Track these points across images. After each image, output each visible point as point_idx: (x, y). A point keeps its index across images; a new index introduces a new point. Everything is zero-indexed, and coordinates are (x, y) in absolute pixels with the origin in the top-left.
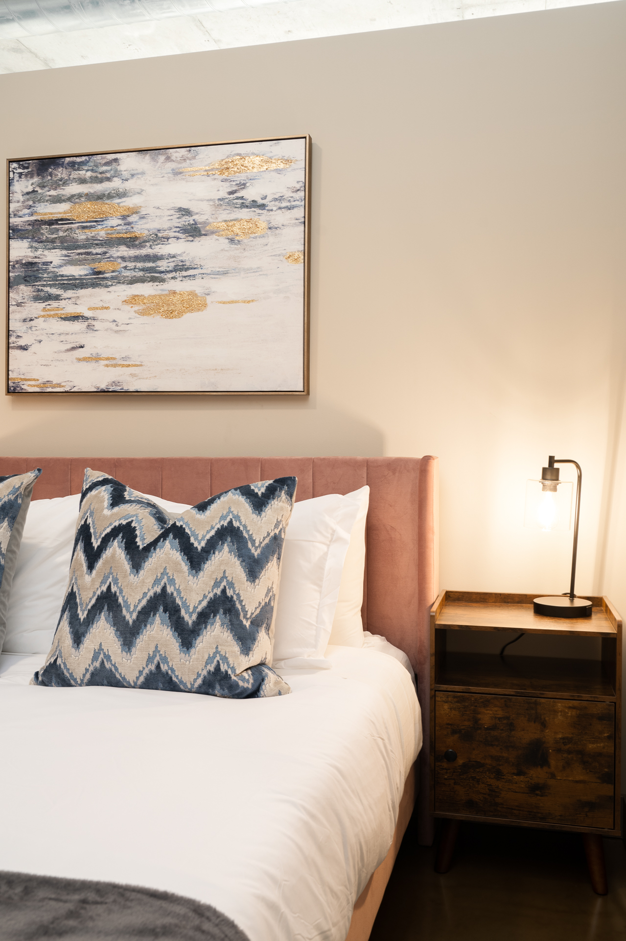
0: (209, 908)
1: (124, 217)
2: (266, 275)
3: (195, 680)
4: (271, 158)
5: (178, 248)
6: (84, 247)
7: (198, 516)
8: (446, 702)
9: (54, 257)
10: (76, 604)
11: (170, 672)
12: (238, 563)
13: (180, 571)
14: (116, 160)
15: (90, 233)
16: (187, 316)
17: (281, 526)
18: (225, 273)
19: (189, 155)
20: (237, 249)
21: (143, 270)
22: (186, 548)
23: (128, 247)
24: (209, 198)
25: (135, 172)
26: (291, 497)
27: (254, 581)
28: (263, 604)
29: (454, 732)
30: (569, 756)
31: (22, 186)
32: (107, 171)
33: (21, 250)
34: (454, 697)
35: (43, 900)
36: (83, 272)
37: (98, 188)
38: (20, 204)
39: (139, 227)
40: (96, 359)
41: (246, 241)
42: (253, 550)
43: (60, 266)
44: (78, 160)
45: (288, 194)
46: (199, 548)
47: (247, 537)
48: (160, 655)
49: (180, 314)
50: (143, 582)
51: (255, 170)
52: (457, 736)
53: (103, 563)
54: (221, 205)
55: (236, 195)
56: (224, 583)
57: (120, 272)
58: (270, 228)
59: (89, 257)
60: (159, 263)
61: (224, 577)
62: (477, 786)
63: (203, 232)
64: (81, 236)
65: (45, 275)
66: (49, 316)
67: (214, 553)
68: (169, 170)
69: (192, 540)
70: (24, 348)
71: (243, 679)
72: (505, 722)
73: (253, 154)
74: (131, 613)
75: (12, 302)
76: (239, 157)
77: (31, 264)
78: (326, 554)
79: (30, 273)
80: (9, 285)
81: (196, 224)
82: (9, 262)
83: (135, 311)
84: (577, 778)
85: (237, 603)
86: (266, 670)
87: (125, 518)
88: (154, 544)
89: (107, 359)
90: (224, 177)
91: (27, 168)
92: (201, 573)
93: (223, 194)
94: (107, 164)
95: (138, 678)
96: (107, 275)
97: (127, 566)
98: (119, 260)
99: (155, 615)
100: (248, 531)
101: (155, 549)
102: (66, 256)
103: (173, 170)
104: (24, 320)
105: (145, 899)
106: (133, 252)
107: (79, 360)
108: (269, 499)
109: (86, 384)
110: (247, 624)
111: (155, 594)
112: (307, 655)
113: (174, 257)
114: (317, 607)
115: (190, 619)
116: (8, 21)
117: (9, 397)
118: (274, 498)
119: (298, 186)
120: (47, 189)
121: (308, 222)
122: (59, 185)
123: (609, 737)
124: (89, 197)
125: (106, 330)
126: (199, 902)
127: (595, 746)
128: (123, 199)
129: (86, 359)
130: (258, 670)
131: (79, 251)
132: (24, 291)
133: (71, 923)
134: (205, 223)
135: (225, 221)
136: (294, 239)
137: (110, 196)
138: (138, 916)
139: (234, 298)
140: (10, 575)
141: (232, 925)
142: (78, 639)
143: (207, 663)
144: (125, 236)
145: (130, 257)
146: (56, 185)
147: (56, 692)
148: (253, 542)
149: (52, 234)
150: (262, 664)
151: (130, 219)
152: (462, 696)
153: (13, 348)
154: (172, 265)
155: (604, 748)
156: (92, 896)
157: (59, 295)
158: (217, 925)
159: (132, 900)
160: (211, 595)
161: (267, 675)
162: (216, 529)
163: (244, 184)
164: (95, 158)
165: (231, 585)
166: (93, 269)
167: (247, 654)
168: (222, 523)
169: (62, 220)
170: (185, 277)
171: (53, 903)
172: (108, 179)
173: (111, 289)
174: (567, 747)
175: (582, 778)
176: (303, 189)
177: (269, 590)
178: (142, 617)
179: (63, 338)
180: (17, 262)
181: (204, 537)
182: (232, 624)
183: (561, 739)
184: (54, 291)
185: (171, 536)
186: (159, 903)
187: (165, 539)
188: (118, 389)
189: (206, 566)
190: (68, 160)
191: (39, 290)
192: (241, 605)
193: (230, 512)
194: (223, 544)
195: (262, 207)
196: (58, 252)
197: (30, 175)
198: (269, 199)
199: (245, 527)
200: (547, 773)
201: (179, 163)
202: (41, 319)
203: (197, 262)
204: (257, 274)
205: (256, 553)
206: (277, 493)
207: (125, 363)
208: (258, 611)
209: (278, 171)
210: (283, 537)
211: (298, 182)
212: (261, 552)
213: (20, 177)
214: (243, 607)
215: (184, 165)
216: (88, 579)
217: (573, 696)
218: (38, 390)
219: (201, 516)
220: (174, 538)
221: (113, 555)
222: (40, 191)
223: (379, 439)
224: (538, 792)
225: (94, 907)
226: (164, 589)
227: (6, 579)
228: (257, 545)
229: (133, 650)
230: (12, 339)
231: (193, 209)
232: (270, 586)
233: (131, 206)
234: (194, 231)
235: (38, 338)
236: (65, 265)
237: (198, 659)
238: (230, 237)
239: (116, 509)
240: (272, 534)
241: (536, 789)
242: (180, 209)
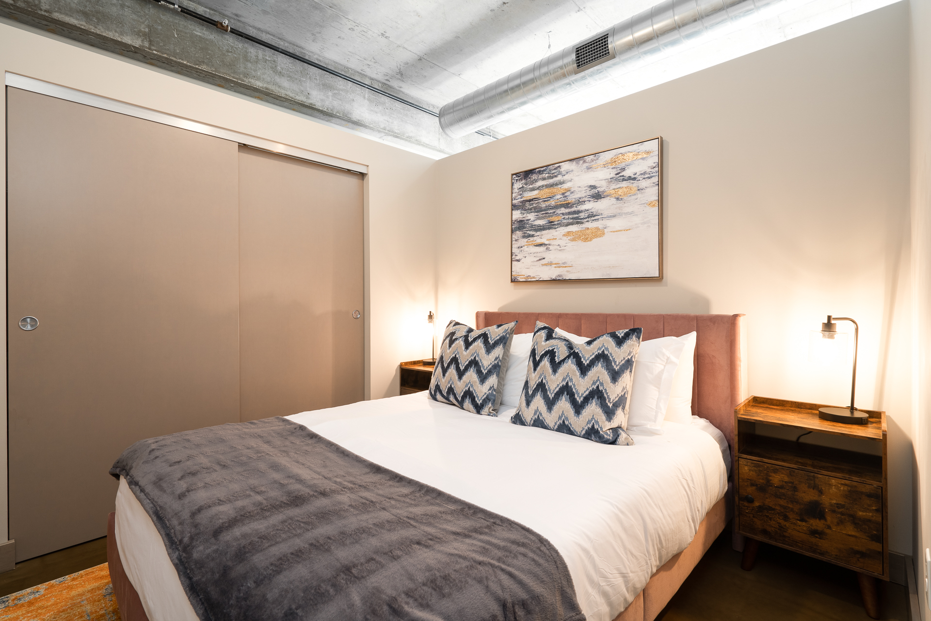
0: (546, 541)
1: (563, 194)
2: (637, 215)
3: (582, 431)
4: (639, 153)
5: (590, 206)
6: (545, 210)
7: (587, 347)
8: (747, 466)
9: (531, 216)
10: (528, 386)
11: (569, 425)
12: (606, 373)
13: (575, 375)
14: (559, 166)
15: (547, 203)
16: (594, 240)
17: (632, 354)
18: (614, 216)
19: (595, 158)
20: (620, 203)
21: (572, 219)
22: (579, 364)
23: (565, 208)
24: (605, 178)
25: (568, 171)
26: (639, 339)
27: (615, 383)
28: (620, 395)
29: (752, 485)
30: (842, 517)
31: (518, 185)
32: (555, 173)
33: (517, 215)
34: (752, 463)
35: (479, 518)
36: (544, 223)
37: (551, 181)
38: (517, 194)
39: (570, 197)
40: (550, 264)
41: (625, 198)
42: (615, 367)
43: (534, 221)
44: (542, 169)
45: (649, 170)
46: (586, 364)
47: (612, 359)
48: (565, 416)
49: (591, 240)
50: (557, 379)
51: (630, 160)
52: (754, 488)
53: (540, 368)
54: (612, 181)
55: (619, 175)
56: (598, 383)
57: (561, 221)
58: (638, 190)
59: (547, 215)
60: (580, 214)
61: (598, 380)
62: (769, 521)
63: (602, 196)
64: (543, 205)
65: (528, 226)
66: (529, 245)
67: (593, 367)
68: (585, 167)
69: (582, 360)
70: (518, 261)
71: (607, 434)
72: (790, 485)
73: (629, 152)
74: (551, 394)
75: (513, 240)
76: (621, 155)
77: (521, 221)
78: (663, 370)
79: (521, 225)
80: (512, 232)
81: (599, 192)
82: (512, 221)
83: (569, 240)
84: (850, 533)
85: (605, 394)
86: (621, 431)
87: (551, 347)
88: (563, 361)
89: (556, 264)
90: (613, 166)
91: (520, 176)
92: (586, 377)
93: (613, 175)
94: (555, 169)
95: (554, 426)
96: (555, 223)
97: (550, 371)
98: (561, 215)
99: (562, 396)
100: (612, 357)
101: (563, 363)
102: (537, 216)
103: (587, 167)
104: (519, 248)
105: (519, 529)
106: (567, 210)
107: (543, 265)
108: (626, 339)
109: (546, 277)
110: (610, 405)
111: (563, 385)
112: (649, 426)
113: (588, 210)
114: (656, 399)
115: (580, 400)
116: (515, 108)
117: (513, 284)
118: (628, 339)
119: (654, 165)
120: (528, 185)
121: (661, 184)
122: (533, 183)
123: (877, 510)
124: (547, 186)
125: (555, 250)
126: (543, 537)
127: (864, 514)
128: (563, 185)
129: (546, 265)
130: (616, 431)
131: (542, 213)
132: (519, 234)
133: (487, 530)
134: (604, 192)
135: (614, 189)
136: (652, 194)
137: (557, 184)
138: (514, 535)
139: (619, 229)
140: (504, 370)
141: (557, 552)
142: (528, 404)
143: (587, 423)
144: (564, 203)
145: (566, 213)
146: (532, 183)
147: (519, 428)
148: (615, 362)
149: (531, 206)
150: (619, 427)
151: (566, 194)
152: (758, 464)
153: (514, 261)
154: (587, 214)
155: (872, 517)
156: (498, 522)
157: (534, 235)
158: (548, 549)
159: (514, 528)
160: (591, 389)
161: (620, 434)
162: (595, 355)
163: (624, 169)
164: (549, 167)
165: (602, 384)
166: (549, 221)
167: (610, 421)
168: (599, 351)
169: (535, 199)
170: (593, 220)
171: (482, 520)
172: (556, 176)
173: (557, 229)
174: (841, 510)
175: (853, 533)
176: (657, 166)
177: (624, 389)
178: (556, 396)
179: (535, 255)
180: (515, 221)
181: (588, 358)
182: (601, 405)
183: (835, 504)
184: (531, 233)
185: (572, 357)
186: (524, 532)
187: (569, 358)
188: (561, 278)
189: (589, 373)
190: (537, 170)
191: (525, 233)
192: (607, 395)
193: (603, 346)
194: (598, 362)
195: (634, 179)
196: (533, 214)
197: (521, 180)
198: (637, 174)
199: (611, 354)
200: (824, 524)
201: (590, 163)
202: (526, 246)
203: (600, 212)
204: (632, 215)
205: (617, 368)
206: (630, 336)
207: (564, 265)
208: (617, 399)
209: (643, 159)
210: (633, 360)
211: (654, 163)
212: (620, 368)
213: (517, 181)
214: (608, 396)
215: (592, 163)
216: (533, 375)
217: (845, 477)
218: (524, 280)
219: (588, 348)
220: (574, 358)
221: (545, 365)
222: (525, 186)
223: (707, 303)
224: (817, 535)
225: (497, 526)
226: (567, 383)
227: (502, 371)
228: (617, 364)
229: (552, 412)
230: (513, 257)
231: (597, 185)
232: (625, 386)
233: (567, 188)
234: (598, 196)
235: (524, 256)
236: (536, 220)
237: (583, 420)
238: (617, 197)
239: (548, 342)
240: (626, 359)
241: (814, 533)
242: (591, 186)
